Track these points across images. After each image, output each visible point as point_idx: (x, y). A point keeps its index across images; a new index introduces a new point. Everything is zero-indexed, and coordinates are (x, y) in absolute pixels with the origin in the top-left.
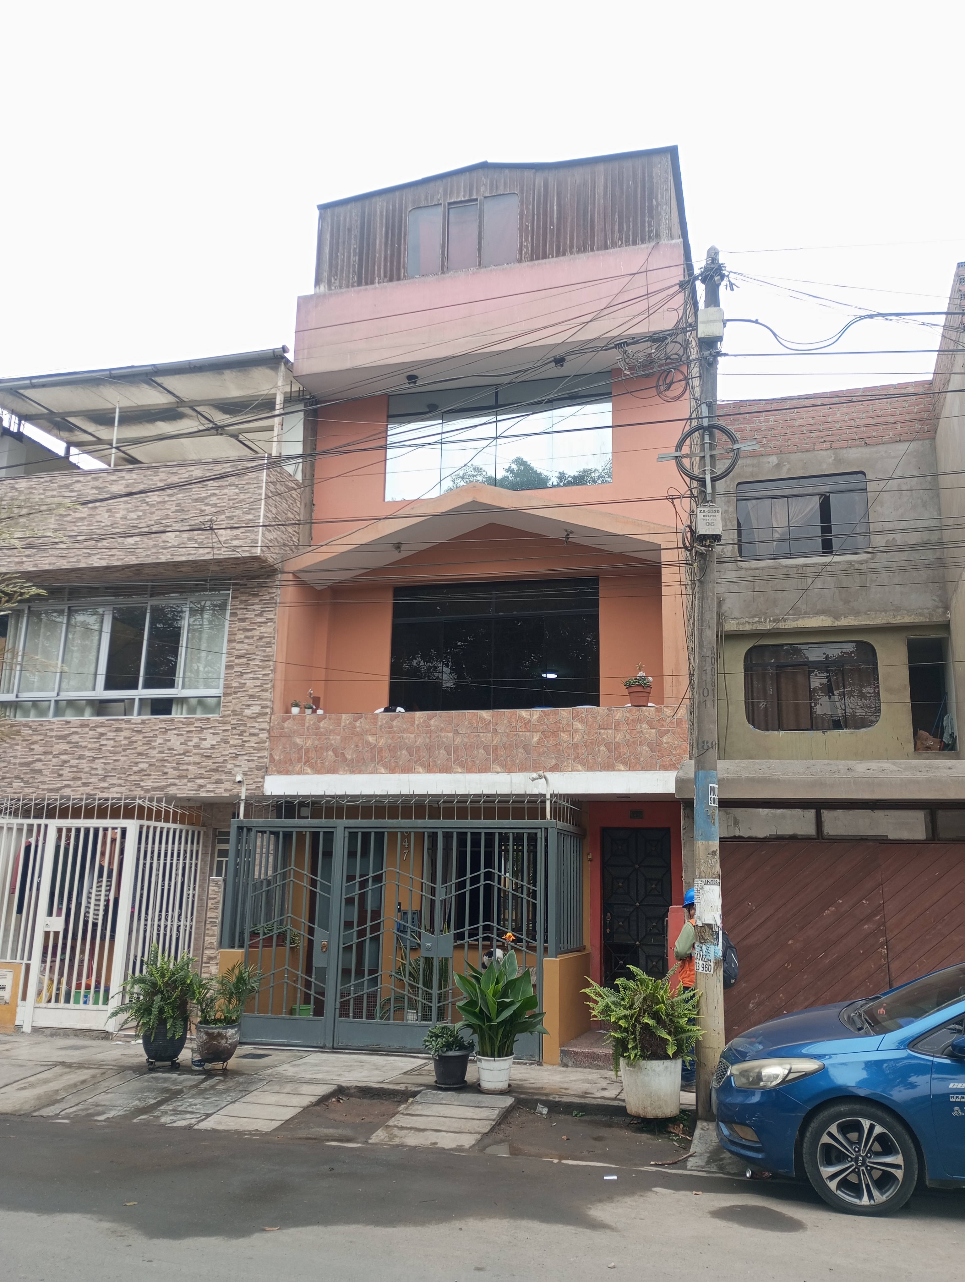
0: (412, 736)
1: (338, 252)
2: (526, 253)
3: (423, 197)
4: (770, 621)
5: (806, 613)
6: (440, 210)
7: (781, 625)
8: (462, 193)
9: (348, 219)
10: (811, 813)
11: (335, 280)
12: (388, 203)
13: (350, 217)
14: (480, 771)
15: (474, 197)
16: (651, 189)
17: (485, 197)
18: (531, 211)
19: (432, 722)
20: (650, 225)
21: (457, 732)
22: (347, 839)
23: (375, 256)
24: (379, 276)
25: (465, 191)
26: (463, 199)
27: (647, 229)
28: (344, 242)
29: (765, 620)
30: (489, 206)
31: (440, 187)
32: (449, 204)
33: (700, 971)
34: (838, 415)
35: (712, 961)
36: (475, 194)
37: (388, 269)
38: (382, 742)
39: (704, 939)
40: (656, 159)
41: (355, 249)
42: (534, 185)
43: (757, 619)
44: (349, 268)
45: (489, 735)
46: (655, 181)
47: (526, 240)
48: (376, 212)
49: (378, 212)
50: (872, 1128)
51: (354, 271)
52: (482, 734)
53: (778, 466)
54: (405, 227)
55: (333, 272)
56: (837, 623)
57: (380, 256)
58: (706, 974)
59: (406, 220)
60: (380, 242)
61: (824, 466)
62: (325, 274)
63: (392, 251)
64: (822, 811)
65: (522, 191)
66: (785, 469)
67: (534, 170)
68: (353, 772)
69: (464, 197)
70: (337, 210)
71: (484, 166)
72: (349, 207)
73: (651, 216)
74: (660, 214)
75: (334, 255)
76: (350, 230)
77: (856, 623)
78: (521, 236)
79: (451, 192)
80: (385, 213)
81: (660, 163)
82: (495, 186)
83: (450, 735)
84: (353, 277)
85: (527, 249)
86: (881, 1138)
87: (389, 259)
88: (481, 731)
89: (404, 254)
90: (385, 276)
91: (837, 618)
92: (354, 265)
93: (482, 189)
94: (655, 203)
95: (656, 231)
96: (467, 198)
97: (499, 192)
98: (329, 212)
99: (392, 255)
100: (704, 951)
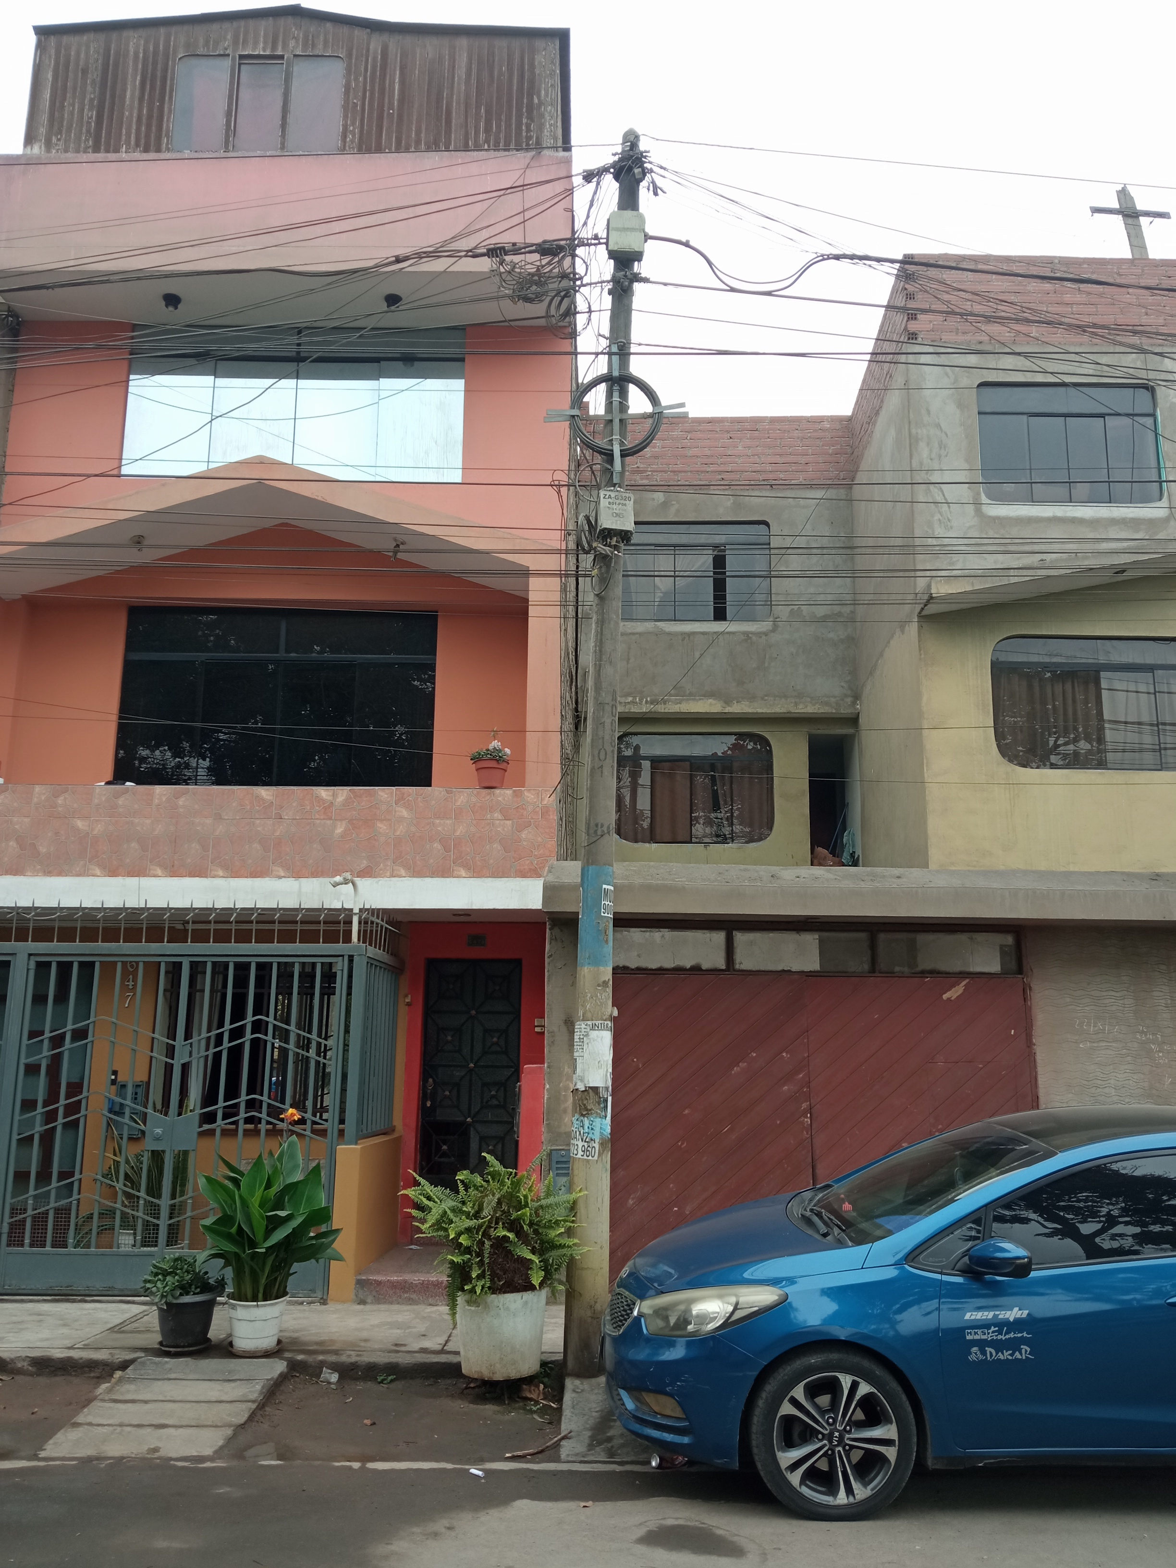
0: (148, 821)
1: (64, 99)
2: (352, 141)
3: (201, 41)
4: (647, 702)
5: (691, 694)
6: (227, 63)
7: (661, 708)
8: (262, 45)
9: (83, 56)
10: (719, 937)
11: (59, 140)
12: (147, 42)
13: (87, 53)
14: (254, 875)
15: (279, 52)
16: (532, 82)
17: (295, 56)
18: (361, 84)
19: (181, 802)
20: (528, 130)
21: (218, 818)
22: (32, 973)
23: (123, 114)
24: (128, 143)
25: (265, 43)
26: (261, 53)
27: (524, 134)
28: (75, 89)
29: (641, 700)
30: (300, 69)
31: (228, 29)
32: (242, 57)
33: (579, 1156)
34: (740, 448)
35: (597, 1141)
36: (280, 48)
37: (143, 135)
38: (98, 829)
39: (587, 1110)
40: (540, 43)
41: (92, 100)
42: (368, 50)
43: (630, 699)
44: (82, 126)
45: (270, 822)
46: (537, 71)
47: (353, 124)
48: (128, 51)
49: (132, 53)
50: (854, 1386)
51: (88, 131)
52: (258, 822)
53: (665, 505)
54: (172, 79)
55: (56, 128)
56: (728, 709)
57: (131, 115)
58: (588, 1161)
59: (173, 70)
60: (132, 95)
61: (721, 510)
62: (42, 131)
63: (150, 110)
64: (734, 933)
65: (349, 55)
66: (673, 510)
67: (368, 30)
68: (48, 873)
69: (264, 50)
70: (66, 39)
71: (295, 11)
72: (85, 38)
73: (530, 117)
74: (542, 116)
75: (57, 104)
76: (85, 72)
77: (750, 711)
78: (345, 117)
79: (245, 42)
80: (141, 55)
81: (545, 49)
82: (310, 42)
83: (209, 821)
84: (87, 140)
85: (354, 136)
86: (867, 1402)
87: (144, 121)
88: (257, 816)
89: (169, 118)
90: (137, 145)
91: (728, 702)
92: (89, 123)
93: (292, 43)
94: (536, 101)
95: (537, 138)
96: (268, 53)
97: (316, 52)
98: (53, 40)
99: (150, 117)
100: (586, 1127)
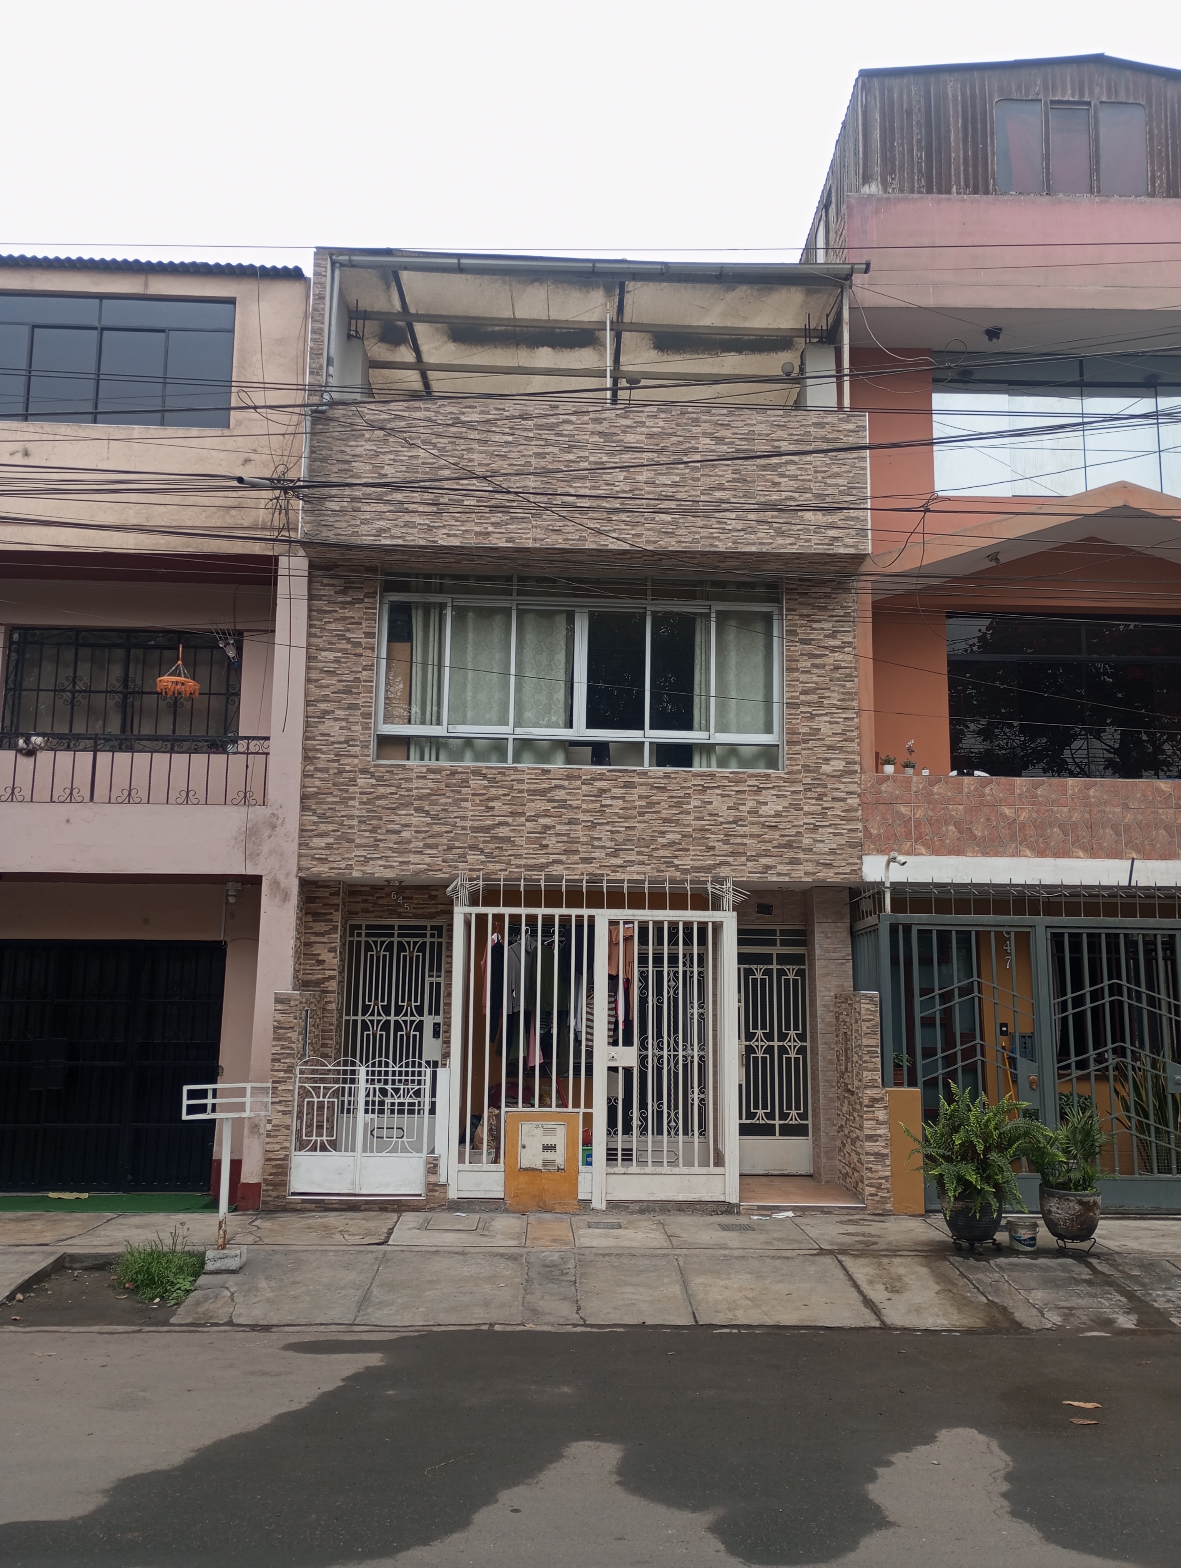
0: (1065, 809)
1: (894, 140)
2: (1160, 186)
3: (1014, 87)
6: (1039, 108)
8: (1069, 92)
9: (905, 97)
11: (893, 179)
12: (963, 85)
13: (909, 95)
14: (1163, 857)
15: (1087, 99)
17: (1101, 102)
18: (1163, 132)
19: (1091, 792)
21: (1126, 807)
23: (950, 155)
24: (958, 184)
25: (1073, 89)
26: (1071, 99)
28: (902, 129)
30: (1104, 115)
31: (1038, 75)
32: (1052, 102)
36: (1087, 95)
37: (971, 176)
38: (1024, 816)
41: (919, 141)
42: (1166, 98)
44: (913, 167)
45: (1171, 811)
47: (1160, 170)
48: (947, 94)
49: (950, 96)
51: (920, 171)
52: (1161, 811)
54: (992, 123)
55: (889, 167)
57: (958, 156)
59: (991, 113)
60: (956, 137)
62: (877, 169)
63: (975, 153)
65: (1150, 102)
67: (1164, 79)
68: (985, 854)
69: (1073, 95)
70: (887, 81)
71: (1099, 60)
72: (905, 80)
75: (888, 144)
76: (909, 113)
78: (1152, 163)
79: (1054, 87)
80: (960, 98)
82: (1113, 89)
83: (1118, 810)
84: (919, 180)
85: (1162, 181)
87: (971, 162)
88: (1160, 806)
89: (993, 160)
90: (967, 186)
92: (919, 163)
93: (1097, 90)
96: (1076, 99)
97: (1120, 99)
98: (876, 83)
99: (975, 158)
